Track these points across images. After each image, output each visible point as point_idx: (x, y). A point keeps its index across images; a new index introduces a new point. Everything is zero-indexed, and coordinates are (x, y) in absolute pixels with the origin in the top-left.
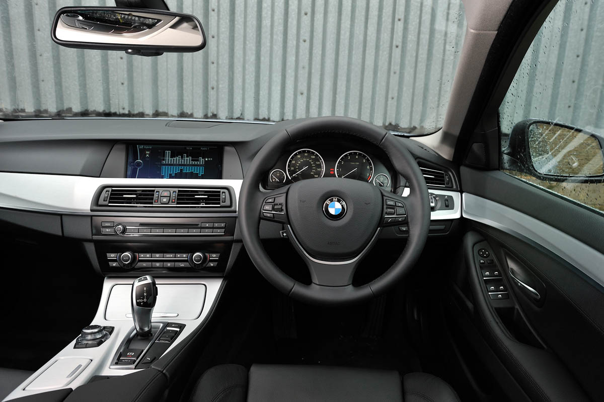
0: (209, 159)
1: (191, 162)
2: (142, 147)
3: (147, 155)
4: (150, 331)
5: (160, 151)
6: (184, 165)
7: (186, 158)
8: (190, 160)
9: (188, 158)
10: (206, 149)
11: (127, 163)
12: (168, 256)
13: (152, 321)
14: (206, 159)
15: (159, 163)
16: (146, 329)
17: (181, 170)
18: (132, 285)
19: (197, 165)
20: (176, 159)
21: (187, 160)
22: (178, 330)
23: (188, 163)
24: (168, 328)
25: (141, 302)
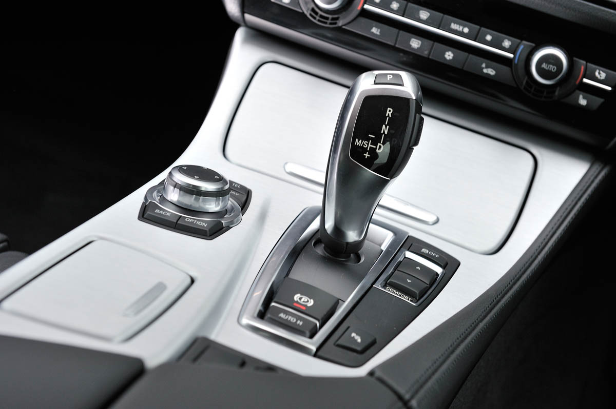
4: (358, 245)
12: (454, 26)
13: (374, 217)
16: (352, 236)
18: (346, 91)
22: (439, 270)
24: (409, 255)
25: (365, 150)
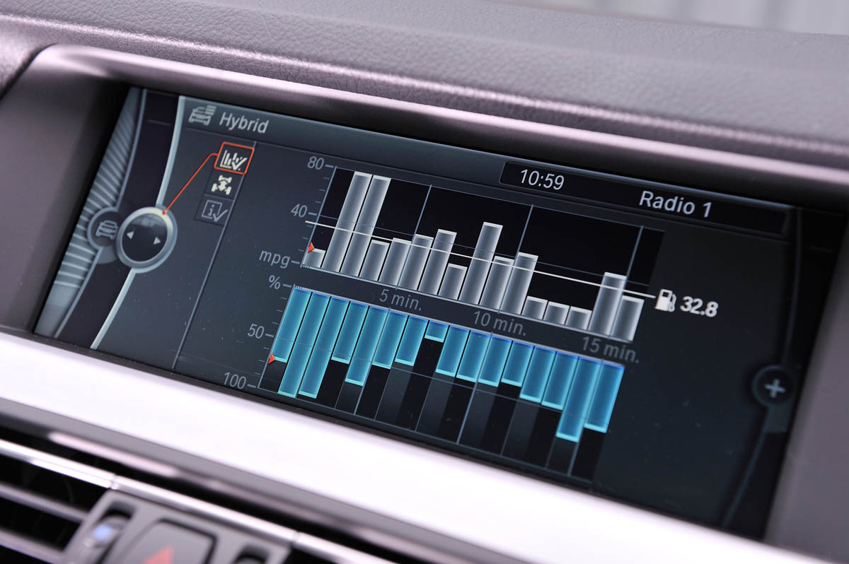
0: (692, 306)
1: (524, 298)
2: (204, 114)
3: (223, 185)
5: (314, 163)
6: (461, 314)
7: (491, 260)
8: (519, 276)
9: (511, 265)
10: (689, 208)
11: (75, 220)
14: (665, 303)
15: (285, 262)
17: (430, 352)
19: (570, 340)
20: (417, 253)
21: (499, 271)
23: (499, 305)
